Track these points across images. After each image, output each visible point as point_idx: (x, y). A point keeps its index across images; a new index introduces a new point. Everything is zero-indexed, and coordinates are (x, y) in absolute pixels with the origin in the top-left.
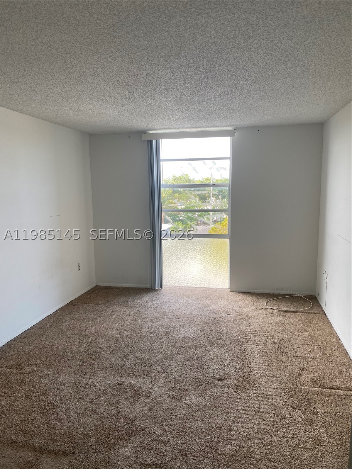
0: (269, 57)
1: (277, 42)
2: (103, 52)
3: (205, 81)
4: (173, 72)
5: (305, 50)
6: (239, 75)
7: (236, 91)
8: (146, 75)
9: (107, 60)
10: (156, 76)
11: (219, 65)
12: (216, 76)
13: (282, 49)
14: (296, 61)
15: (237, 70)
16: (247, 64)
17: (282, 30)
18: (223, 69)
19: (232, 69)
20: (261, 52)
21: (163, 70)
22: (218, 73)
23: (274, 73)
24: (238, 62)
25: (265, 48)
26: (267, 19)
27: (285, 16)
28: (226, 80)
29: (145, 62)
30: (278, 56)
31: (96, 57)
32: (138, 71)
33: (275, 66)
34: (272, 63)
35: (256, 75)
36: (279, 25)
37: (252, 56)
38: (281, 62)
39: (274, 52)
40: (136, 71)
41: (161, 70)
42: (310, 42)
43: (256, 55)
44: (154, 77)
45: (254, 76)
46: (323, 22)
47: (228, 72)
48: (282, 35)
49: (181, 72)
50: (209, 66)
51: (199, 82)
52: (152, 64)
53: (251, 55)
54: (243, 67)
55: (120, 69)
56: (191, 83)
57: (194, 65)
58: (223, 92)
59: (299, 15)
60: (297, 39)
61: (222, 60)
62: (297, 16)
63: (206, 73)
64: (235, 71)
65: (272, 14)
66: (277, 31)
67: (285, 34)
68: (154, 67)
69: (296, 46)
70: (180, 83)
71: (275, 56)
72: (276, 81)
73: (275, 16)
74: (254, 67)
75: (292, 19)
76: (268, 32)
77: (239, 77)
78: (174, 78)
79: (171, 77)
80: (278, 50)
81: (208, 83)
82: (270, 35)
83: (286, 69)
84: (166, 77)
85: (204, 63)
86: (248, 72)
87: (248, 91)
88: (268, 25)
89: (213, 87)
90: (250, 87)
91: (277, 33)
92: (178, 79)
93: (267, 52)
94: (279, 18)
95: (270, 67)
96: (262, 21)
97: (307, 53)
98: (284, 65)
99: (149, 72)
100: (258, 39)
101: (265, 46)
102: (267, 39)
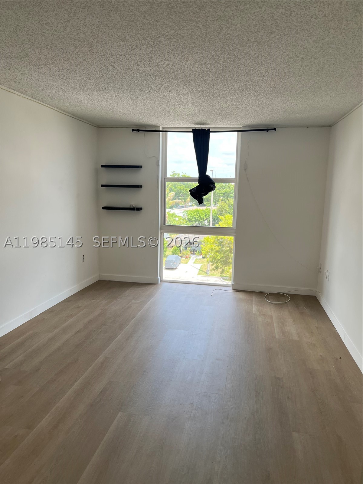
0: (287, 53)
1: (297, 38)
2: (130, 39)
3: (223, 74)
4: (194, 64)
6: (257, 70)
7: (251, 87)
8: (167, 65)
9: (132, 47)
10: (177, 66)
11: (239, 59)
12: (234, 70)
13: (301, 46)
14: (313, 59)
15: (255, 65)
16: (266, 59)
17: (303, 27)
18: (243, 63)
19: (251, 64)
20: (281, 48)
21: (184, 61)
22: (236, 67)
23: (291, 70)
24: (258, 56)
25: (285, 44)
26: (291, 15)
27: (308, 13)
28: (243, 75)
29: (168, 52)
30: (296, 53)
31: (122, 43)
32: (160, 61)
33: (292, 63)
34: (289, 60)
35: (273, 72)
36: (302, 21)
37: (272, 52)
38: (298, 60)
39: (293, 48)
40: (158, 60)
41: (182, 61)
43: (276, 50)
44: (175, 67)
45: (271, 72)
47: (246, 66)
48: (303, 32)
49: (202, 64)
50: (229, 59)
51: (217, 75)
52: (175, 55)
53: (271, 50)
54: (262, 63)
55: (143, 58)
56: (209, 76)
57: (215, 57)
58: (238, 88)
59: (321, 13)
60: (316, 37)
61: (243, 54)
62: (319, 14)
63: (226, 66)
64: (253, 66)
65: (296, 11)
66: (299, 27)
67: (306, 31)
68: (176, 57)
69: (315, 43)
70: (199, 76)
71: (293, 52)
72: (291, 78)
73: (299, 13)
74: (272, 62)
75: (314, 17)
76: (290, 28)
77: (256, 73)
78: (193, 70)
79: (191, 68)
80: (297, 47)
81: (226, 76)
82: (292, 31)
83: (302, 67)
84: (186, 69)
85: (225, 56)
86: (266, 67)
87: (263, 87)
88: (291, 21)
89: (230, 81)
90: (265, 84)
91: (299, 30)
92: (197, 71)
93: (287, 49)
94: (302, 14)
95: (288, 64)
98: (301, 62)
99: (170, 63)
100: (280, 35)
101: (285, 42)
102: (288, 35)
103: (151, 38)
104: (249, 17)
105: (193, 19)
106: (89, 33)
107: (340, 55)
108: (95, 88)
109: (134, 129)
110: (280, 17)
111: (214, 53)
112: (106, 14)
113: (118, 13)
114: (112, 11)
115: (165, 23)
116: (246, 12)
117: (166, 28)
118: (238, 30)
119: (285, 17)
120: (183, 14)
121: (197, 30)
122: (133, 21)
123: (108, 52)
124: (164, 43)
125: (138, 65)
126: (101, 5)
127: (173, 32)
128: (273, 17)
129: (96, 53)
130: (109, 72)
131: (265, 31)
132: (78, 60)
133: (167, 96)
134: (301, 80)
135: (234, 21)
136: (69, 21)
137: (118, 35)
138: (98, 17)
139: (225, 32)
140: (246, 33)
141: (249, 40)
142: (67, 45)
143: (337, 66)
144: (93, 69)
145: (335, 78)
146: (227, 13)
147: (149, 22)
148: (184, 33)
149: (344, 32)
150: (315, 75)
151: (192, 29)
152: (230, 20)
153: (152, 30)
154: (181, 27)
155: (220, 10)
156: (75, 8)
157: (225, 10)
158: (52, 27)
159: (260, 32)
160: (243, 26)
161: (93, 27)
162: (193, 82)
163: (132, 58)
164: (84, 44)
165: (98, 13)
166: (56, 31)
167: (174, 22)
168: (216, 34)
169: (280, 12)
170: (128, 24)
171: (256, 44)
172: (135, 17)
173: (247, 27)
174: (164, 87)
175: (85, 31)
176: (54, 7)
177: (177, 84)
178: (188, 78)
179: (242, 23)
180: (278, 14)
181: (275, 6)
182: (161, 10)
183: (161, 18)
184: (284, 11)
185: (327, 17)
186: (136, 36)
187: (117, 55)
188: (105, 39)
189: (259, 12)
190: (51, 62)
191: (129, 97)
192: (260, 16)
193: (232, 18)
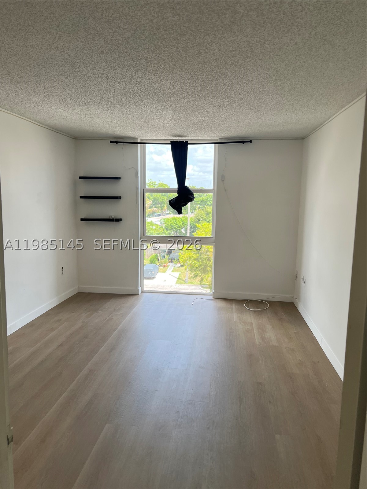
0: (262, 75)
1: (270, 63)
2: (112, 60)
3: (201, 92)
4: (173, 83)
5: (294, 71)
6: (233, 89)
7: (228, 104)
8: (148, 84)
9: (114, 68)
10: (157, 85)
11: (216, 79)
12: (212, 88)
13: (274, 69)
14: (286, 80)
15: (232, 84)
16: (242, 80)
17: (276, 53)
18: (220, 83)
19: (227, 84)
20: (256, 71)
21: (164, 80)
22: (214, 86)
23: (265, 89)
24: (234, 77)
25: (259, 67)
26: (265, 43)
27: (280, 42)
28: (220, 93)
29: (149, 72)
30: (270, 75)
31: (104, 64)
32: (141, 80)
33: (266, 83)
34: (264, 80)
35: (248, 91)
36: (274, 48)
37: (247, 73)
38: (272, 81)
39: (267, 71)
40: (139, 79)
41: (162, 80)
42: (299, 65)
43: (251, 72)
44: (155, 86)
45: (246, 91)
46: (312, 49)
47: (223, 86)
48: (276, 57)
49: (181, 83)
50: (207, 79)
51: (195, 93)
52: (156, 75)
54: (238, 83)
55: (125, 77)
56: (188, 93)
57: (194, 77)
58: (216, 104)
59: (292, 41)
60: (288, 61)
61: (220, 75)
62: (290, 43)
63: (204, 85)
64: (230, 85)
65: (270, 39)
66: (272, 53)
67: (279, 57)
68: (157, 77)
69: (287, 67)
70: (178, 93)
71: (267, 74)
72: (265, 97)
73: (272, 41)
74: (247, 83)
75: (286, 44)
76: (264, 54)
77: (233, 91)
78: (173, 88)
79: (171, 87)
80: (271, 70)
81: (204, 94)
82: (266, 56)
83: (276, 87)
84: (166, 87)
85: (204, 76)
86: (242, 87)
87: (239, 104)
88: (265, 48)
89: (208, 98)
90: (241, 100)
91: (272, 56)
92: (177, 89)
93: (261, 71)
94: (275, 43)
95: (262, 84)
96: (261, 44)
97: (295, 74)
98: (274, 83)
99: (150, 81)
100: (254, 59)
101: (260, 66)
102: (262, 60)
103: (134, 59)
104: (226, 44)
105: (174, 44)
106: (72, 55)
107: (310, 77)
108: (75, 103)
109: (113, 140)
110: (254, 44)
111: (193, 74)
112: (90, 39)
113: (102, 38)
114: (96, 36)
115: (148, 48)
116: (224, 39)
117: (148, 51)
118: (216, 54)
119: (259, 44)
120: (164, 40)
121: (177, 54)
122: (117, 45)
123: (91, 71)
124: (145, 64)
125: (119, 83)
126: (86, 31)
127: (154, 55)
128: (248, 44)
129: (78, 72)
130: (91, 88)
131: (241, 56)
132: (60, 78)
133: (146, 111)
134: (275, 98)
135: (212, 48)
136: (54, 44)
137: (101, 56)
138: (82, 41)
139: (204, 56)
140: (223, 57)
141: (226, 63)
142: (50, 64)
143: (308, 86)
144: (75, 86)
145: (306, 97)
146: (206, 40)
147: (131, 46)
148: (165, 56)
149: (314, 58)
150: (288, 94)
151: (172, 53)
152: (208, 46)
153: (135, 53)
154: (163, 51)
155: (199, 38)
156: (60, 33)
157: (204, 38)
158: (36, 48)
159: (236, 57)
160: (221, 52)
161: (77, 49)
162: (172, 99)
163: (114, 77)
164: (67, 64)
165: (83, 38)
166: (40, 52)
167: (156, 47)
168: (195, 58)
169: (255, 40)
170: (111, 48)
171: (233, 67)
172: (119, 42)
173: (225, 53)
174: (144, 103)
175: (69, 53)
176: (40, 31)
177: (157, 101)
178: (167, 95)
179: (220, 49)
180: (253, 42)
181: (250, 35)
182: (144, 36)
183: (144, 43)
184: (258, 39)
185: (298, 45)
186: (119, 58)
187: (99, 74)
188: (88, 60)
189: (234, 40)
190: (32, 79)
191: (108, 111)
192: (236, 43)
193: (210, 44)
